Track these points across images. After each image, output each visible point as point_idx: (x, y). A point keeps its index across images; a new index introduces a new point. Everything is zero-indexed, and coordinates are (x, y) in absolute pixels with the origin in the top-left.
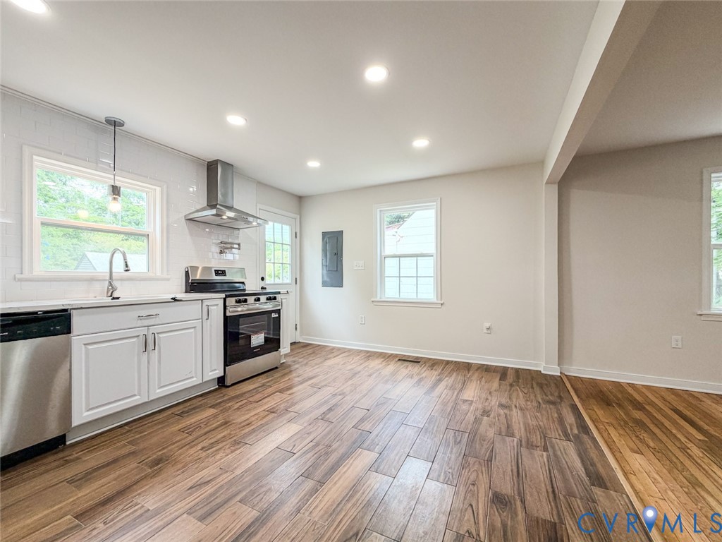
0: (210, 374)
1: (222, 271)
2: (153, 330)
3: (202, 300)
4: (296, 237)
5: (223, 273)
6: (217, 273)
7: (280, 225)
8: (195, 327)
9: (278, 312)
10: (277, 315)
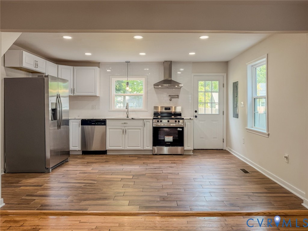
0: (146, 147)
1: (169, 108)
2: (126, 128)
3: (143, 120)
4: (223, 87)
5: (169, 109)
6: (166, 109)
7: (211, 82)
8: (140, 129)
9: (183, 128)
10: (181, 130)
